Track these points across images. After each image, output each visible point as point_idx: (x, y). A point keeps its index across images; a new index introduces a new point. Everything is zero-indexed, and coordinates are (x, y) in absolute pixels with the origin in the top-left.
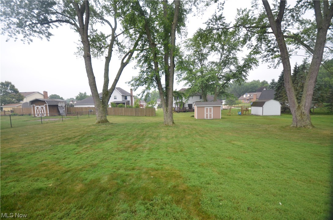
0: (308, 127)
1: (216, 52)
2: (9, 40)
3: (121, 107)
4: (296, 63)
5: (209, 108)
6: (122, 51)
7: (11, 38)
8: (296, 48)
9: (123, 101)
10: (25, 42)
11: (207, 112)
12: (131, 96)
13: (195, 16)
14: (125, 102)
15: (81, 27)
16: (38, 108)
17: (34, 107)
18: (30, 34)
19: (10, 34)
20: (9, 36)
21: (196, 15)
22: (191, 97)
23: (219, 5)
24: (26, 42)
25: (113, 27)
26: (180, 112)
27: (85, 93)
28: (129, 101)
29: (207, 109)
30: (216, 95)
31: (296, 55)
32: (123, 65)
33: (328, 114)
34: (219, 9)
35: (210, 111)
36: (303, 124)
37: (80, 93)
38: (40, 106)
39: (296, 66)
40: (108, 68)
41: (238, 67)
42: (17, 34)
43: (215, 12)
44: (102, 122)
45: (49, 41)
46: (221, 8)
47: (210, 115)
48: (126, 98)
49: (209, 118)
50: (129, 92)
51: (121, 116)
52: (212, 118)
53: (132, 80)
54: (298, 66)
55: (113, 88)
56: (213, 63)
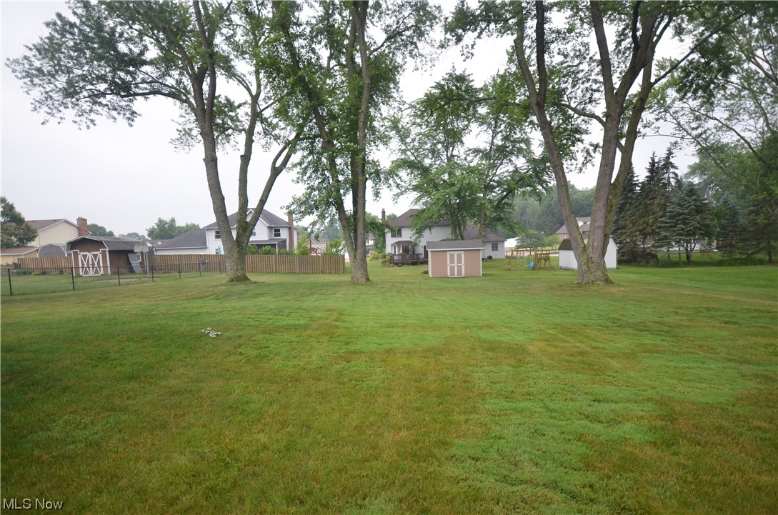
0: (598, 283)
1: (482, 127)
2: (47, 121)
3: (268, 253)
4: (654, 153)
5: (456, 253)
6: (271, 134)
7: (52, 119)
8: (657, 120)
9: (271, 240)
10: (81, 127)
11: (452, 262)
12: (289, 228)
13: (417, 69)
14: (276, 243)
15: (199, 108)
16: (85, 256)
17: (76, 255)
18: (91, 111)
19: (50, 111)
20: (49, 114)
21: (420, 69)
22: (427, 230)
23: (464, 49)
24: (84, 126)
25: (254, 93)
26: (403, 264)
27: (173, 221)
28: (285, 241)
29: (452, 256)
30: (483, 224)
31: (657, 134)
32: (276, 172)
33: (720, 264)
34: (464, 57)
35: (459, 261)
36: (592, 278)
37: (160, 221)
38: (89, 252)
39: (653, 160)
40: (246, 177)
41: (532, 161)
42: (62, 108)
43: (454, 67)
44: (237, 281)
45: (131, 126)
46: (469, 55)
47: (459, 268)
48: (277, 233)
49: (456, 276)
50: (286, 219)
51: (268, 273)
52: (463, 274)
53: (293, 203)
54: (656, 160)
55: (257, 216)
56: (477, 151)
